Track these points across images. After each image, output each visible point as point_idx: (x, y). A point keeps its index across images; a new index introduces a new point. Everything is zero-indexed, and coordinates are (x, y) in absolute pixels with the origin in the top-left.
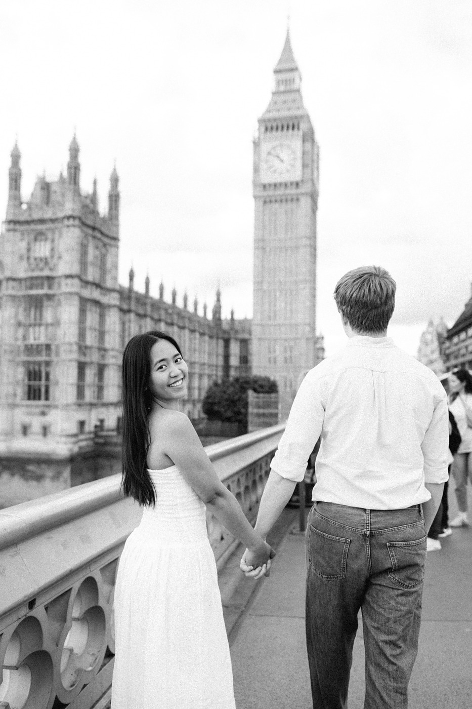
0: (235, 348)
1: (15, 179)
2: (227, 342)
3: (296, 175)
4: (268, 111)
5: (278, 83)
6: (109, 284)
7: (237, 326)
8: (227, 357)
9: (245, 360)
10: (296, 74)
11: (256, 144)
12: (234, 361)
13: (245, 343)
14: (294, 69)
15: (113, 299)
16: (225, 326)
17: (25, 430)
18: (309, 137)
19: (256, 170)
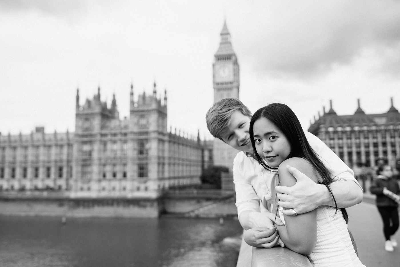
0: (206, 153)
1: (132, 94)
2: (203, 151)
3: (231, 79)
4: (218, 51)
5: (222, 39)
6: (165, 132)
7: (208, 144)
8: (203, 157)
9: (211, 158)
10: (228, 36)
11: (214, 66)
12: (206, 159)
13: (211, 151)
14: (228, 34)
15: (166, 138)
16: (202, 144)
17: (138, 189)
18: (236, 63)
19: (214, 76)
